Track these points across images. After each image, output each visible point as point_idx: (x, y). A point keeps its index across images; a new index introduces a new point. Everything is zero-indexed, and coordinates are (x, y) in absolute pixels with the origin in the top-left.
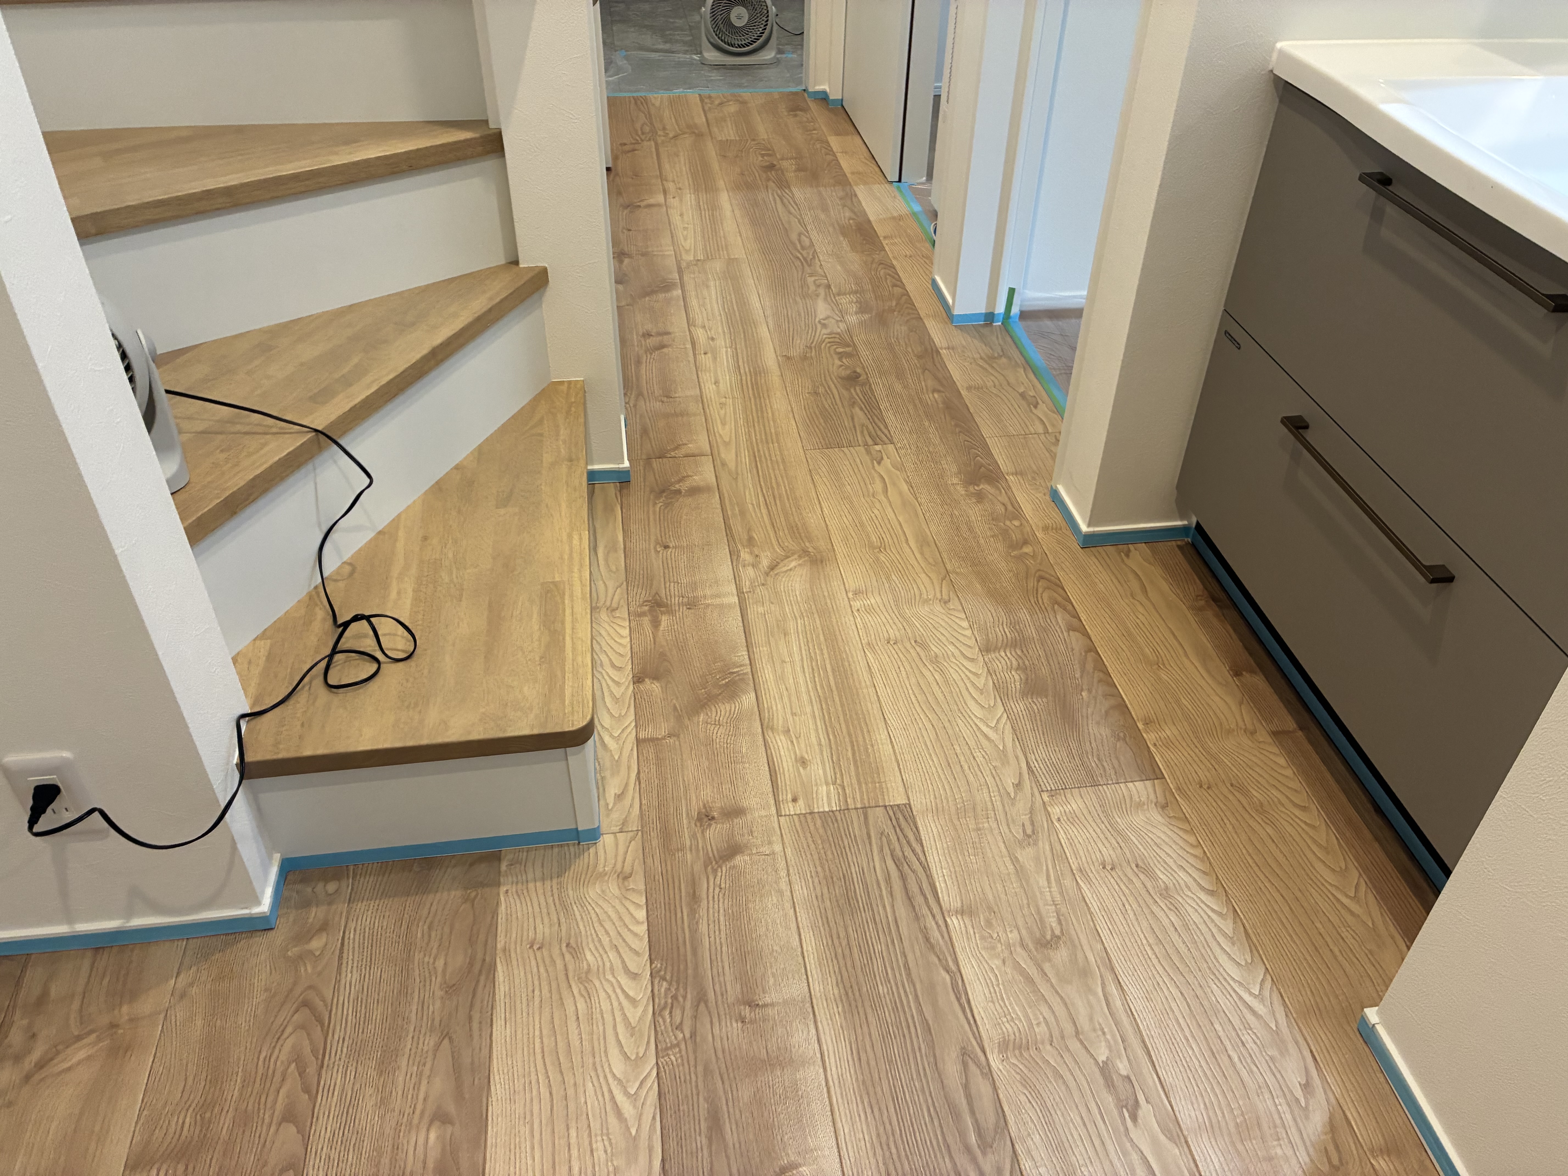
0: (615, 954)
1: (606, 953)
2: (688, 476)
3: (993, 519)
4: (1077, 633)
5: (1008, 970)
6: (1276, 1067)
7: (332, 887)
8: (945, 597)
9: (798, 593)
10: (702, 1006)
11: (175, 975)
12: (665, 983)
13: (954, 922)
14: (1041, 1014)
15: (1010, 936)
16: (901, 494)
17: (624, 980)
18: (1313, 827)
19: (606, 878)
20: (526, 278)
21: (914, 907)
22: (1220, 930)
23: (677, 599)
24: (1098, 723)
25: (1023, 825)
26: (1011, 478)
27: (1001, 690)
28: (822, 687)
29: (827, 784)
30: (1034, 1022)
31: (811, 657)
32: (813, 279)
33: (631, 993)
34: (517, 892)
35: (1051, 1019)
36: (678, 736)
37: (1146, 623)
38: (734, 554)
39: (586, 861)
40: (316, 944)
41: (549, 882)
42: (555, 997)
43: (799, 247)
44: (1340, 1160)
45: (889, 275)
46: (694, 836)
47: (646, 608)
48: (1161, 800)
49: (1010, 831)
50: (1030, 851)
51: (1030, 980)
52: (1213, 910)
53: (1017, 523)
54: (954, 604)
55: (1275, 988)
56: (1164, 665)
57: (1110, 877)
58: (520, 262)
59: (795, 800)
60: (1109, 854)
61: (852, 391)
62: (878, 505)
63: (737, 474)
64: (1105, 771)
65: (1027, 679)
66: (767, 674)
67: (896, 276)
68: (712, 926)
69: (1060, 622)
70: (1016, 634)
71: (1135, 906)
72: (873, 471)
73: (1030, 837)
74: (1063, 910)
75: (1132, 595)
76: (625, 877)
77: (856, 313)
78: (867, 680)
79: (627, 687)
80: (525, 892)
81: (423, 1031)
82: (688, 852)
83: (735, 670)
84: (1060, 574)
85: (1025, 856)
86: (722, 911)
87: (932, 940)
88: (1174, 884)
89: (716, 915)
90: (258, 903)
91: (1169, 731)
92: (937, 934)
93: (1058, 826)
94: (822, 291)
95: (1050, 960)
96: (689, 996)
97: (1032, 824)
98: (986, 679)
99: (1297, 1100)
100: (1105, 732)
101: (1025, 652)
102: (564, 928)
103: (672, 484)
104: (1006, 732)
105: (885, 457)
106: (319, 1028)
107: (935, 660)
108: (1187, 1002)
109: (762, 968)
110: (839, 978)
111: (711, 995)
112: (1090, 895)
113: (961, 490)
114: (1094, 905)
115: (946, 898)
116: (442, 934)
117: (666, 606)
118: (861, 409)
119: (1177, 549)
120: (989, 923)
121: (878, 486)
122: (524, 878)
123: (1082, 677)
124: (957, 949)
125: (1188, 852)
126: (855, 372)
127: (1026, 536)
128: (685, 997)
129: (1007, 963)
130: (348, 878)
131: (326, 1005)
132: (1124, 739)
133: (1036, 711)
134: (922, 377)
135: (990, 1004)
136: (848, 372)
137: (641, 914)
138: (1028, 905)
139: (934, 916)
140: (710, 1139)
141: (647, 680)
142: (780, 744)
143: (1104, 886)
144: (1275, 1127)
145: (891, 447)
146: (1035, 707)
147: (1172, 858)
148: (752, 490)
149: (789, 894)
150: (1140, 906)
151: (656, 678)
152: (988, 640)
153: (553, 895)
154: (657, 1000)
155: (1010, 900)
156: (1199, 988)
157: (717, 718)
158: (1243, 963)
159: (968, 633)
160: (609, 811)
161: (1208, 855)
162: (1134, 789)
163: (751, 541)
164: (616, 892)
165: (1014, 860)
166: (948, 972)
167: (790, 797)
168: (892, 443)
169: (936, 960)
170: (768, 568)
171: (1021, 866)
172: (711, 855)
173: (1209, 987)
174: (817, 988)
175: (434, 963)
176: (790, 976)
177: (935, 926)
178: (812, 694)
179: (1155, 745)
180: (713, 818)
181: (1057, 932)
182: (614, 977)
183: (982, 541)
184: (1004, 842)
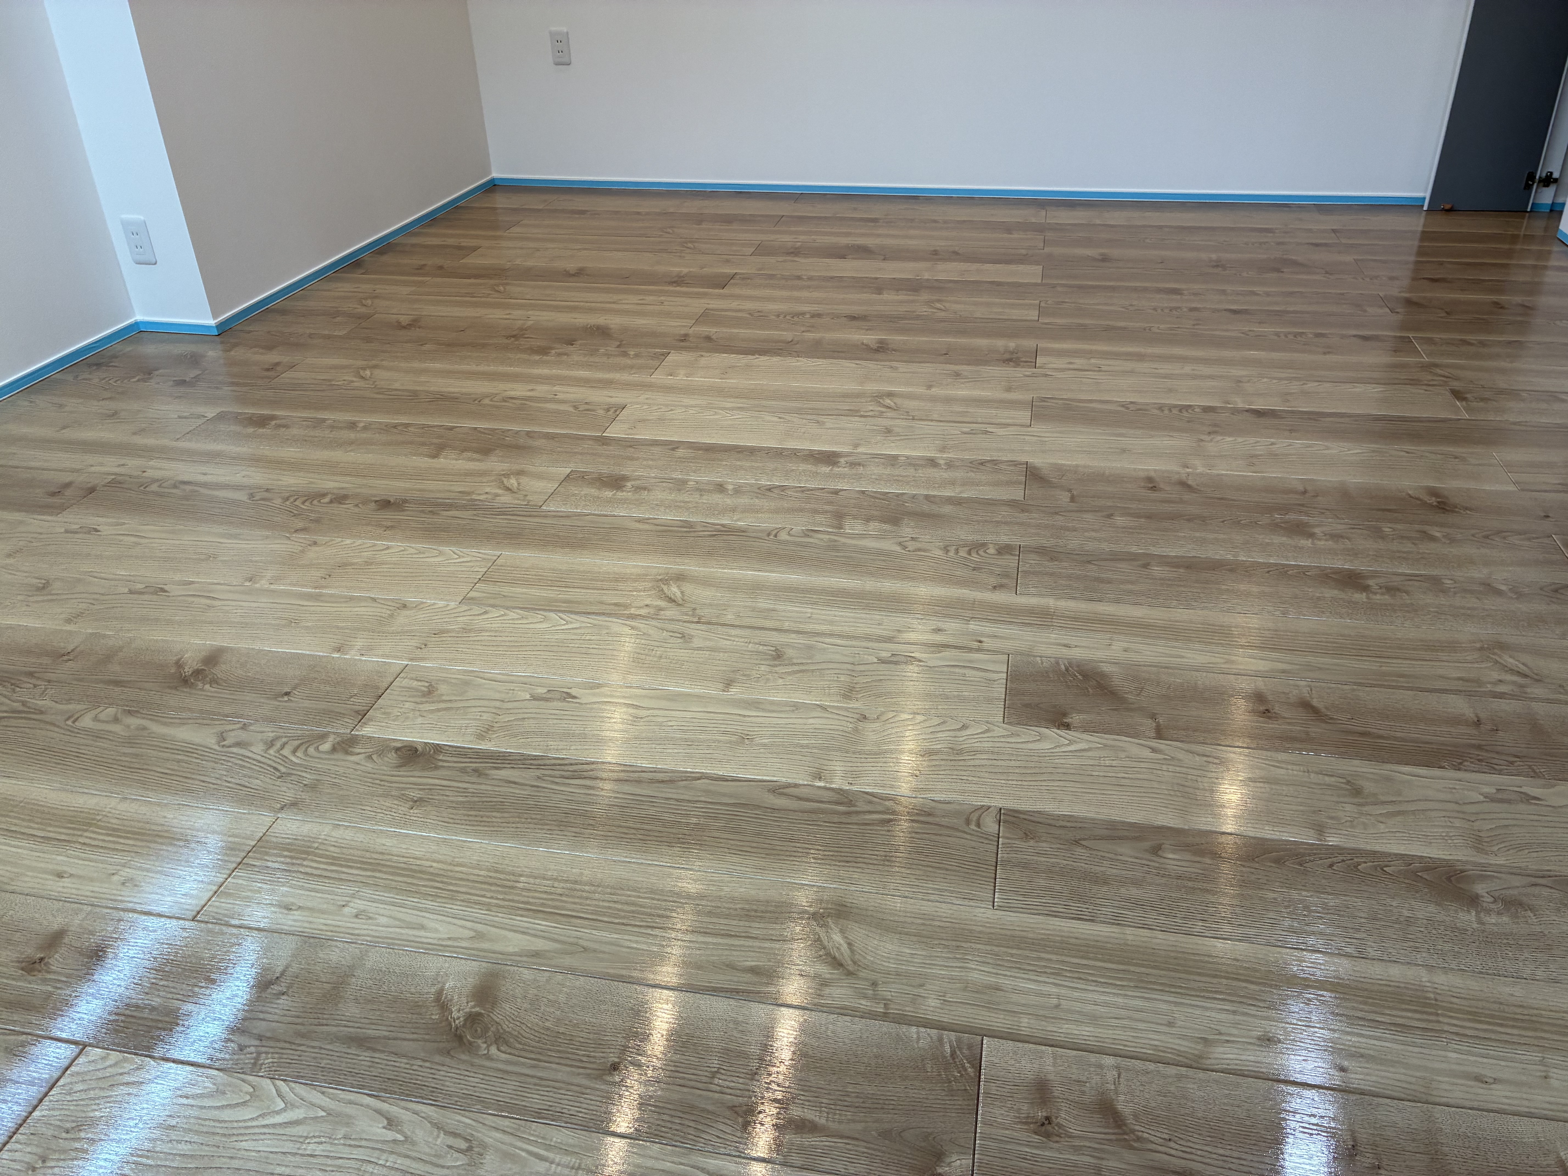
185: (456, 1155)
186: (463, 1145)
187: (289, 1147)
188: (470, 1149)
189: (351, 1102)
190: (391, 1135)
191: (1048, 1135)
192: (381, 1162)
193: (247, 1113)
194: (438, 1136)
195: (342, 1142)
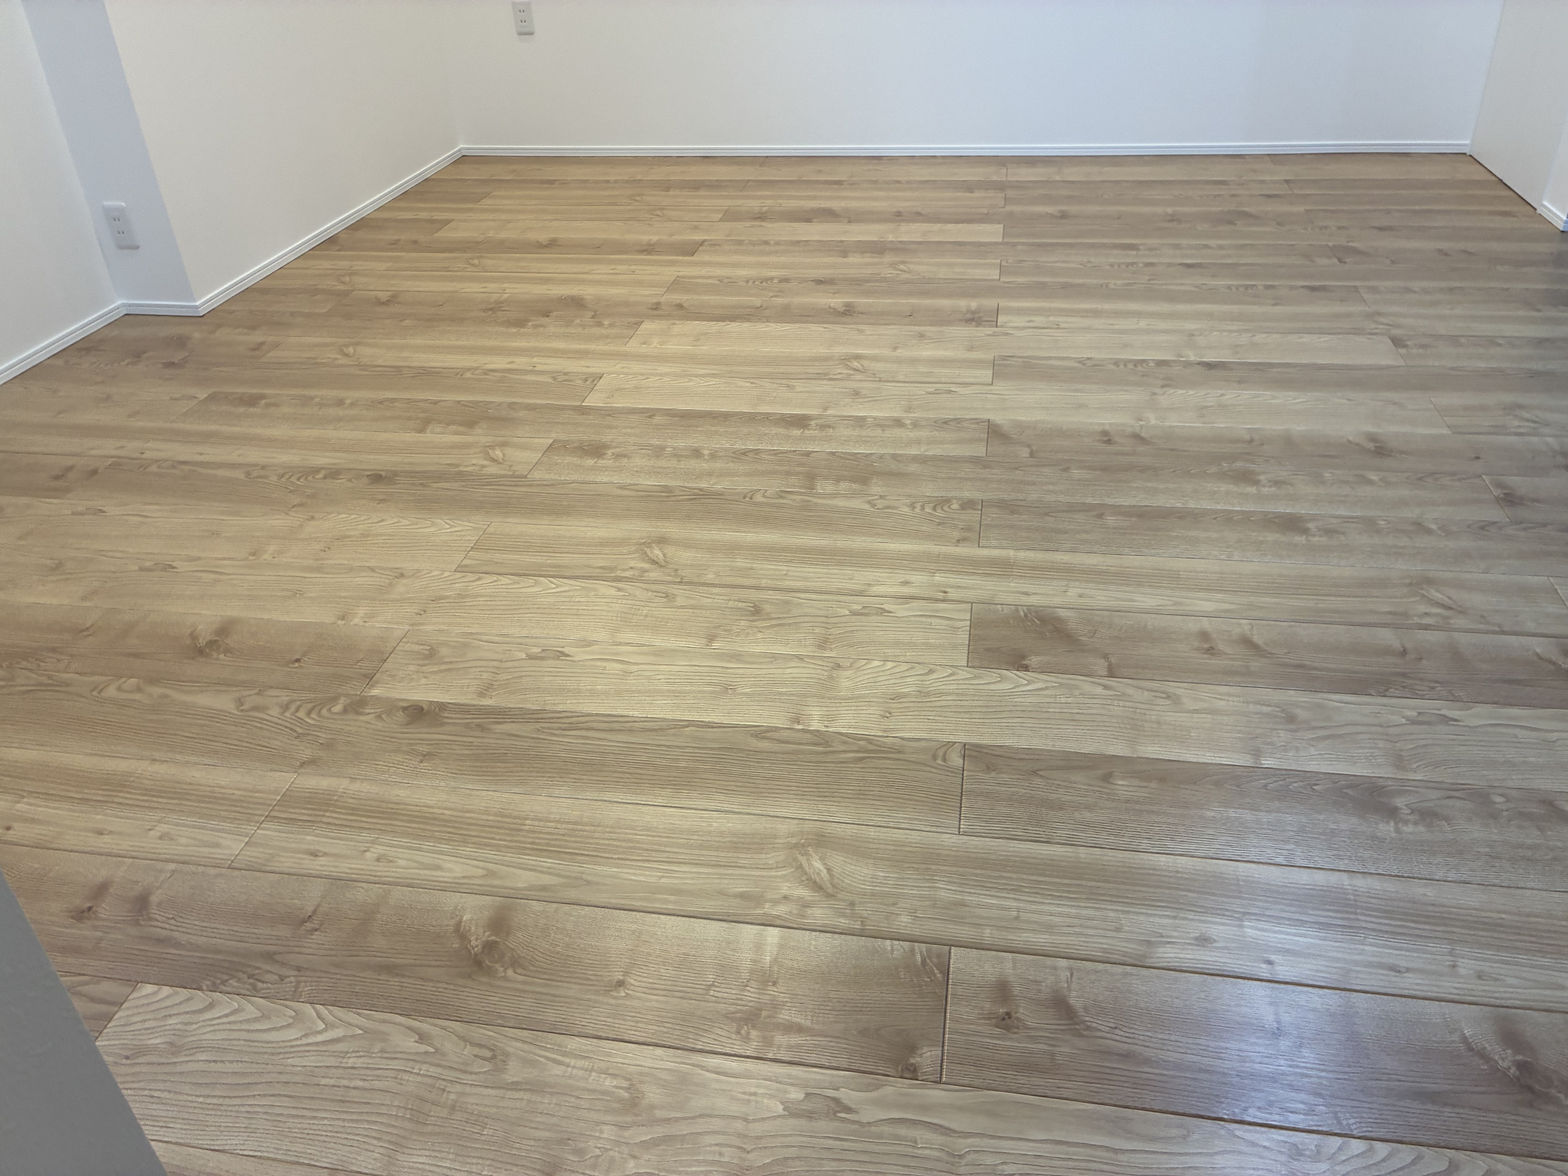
185: (481, 1062)
186: (488, 1054)
187: (332, 1061)
188: (494, 1057)
189: (384, 1021)
190: (423, 1048)
191: (1008, 1028)
192: (415, 1071)
193: (292, 1034)
194: (465, 1047)
195: (379, 1055)
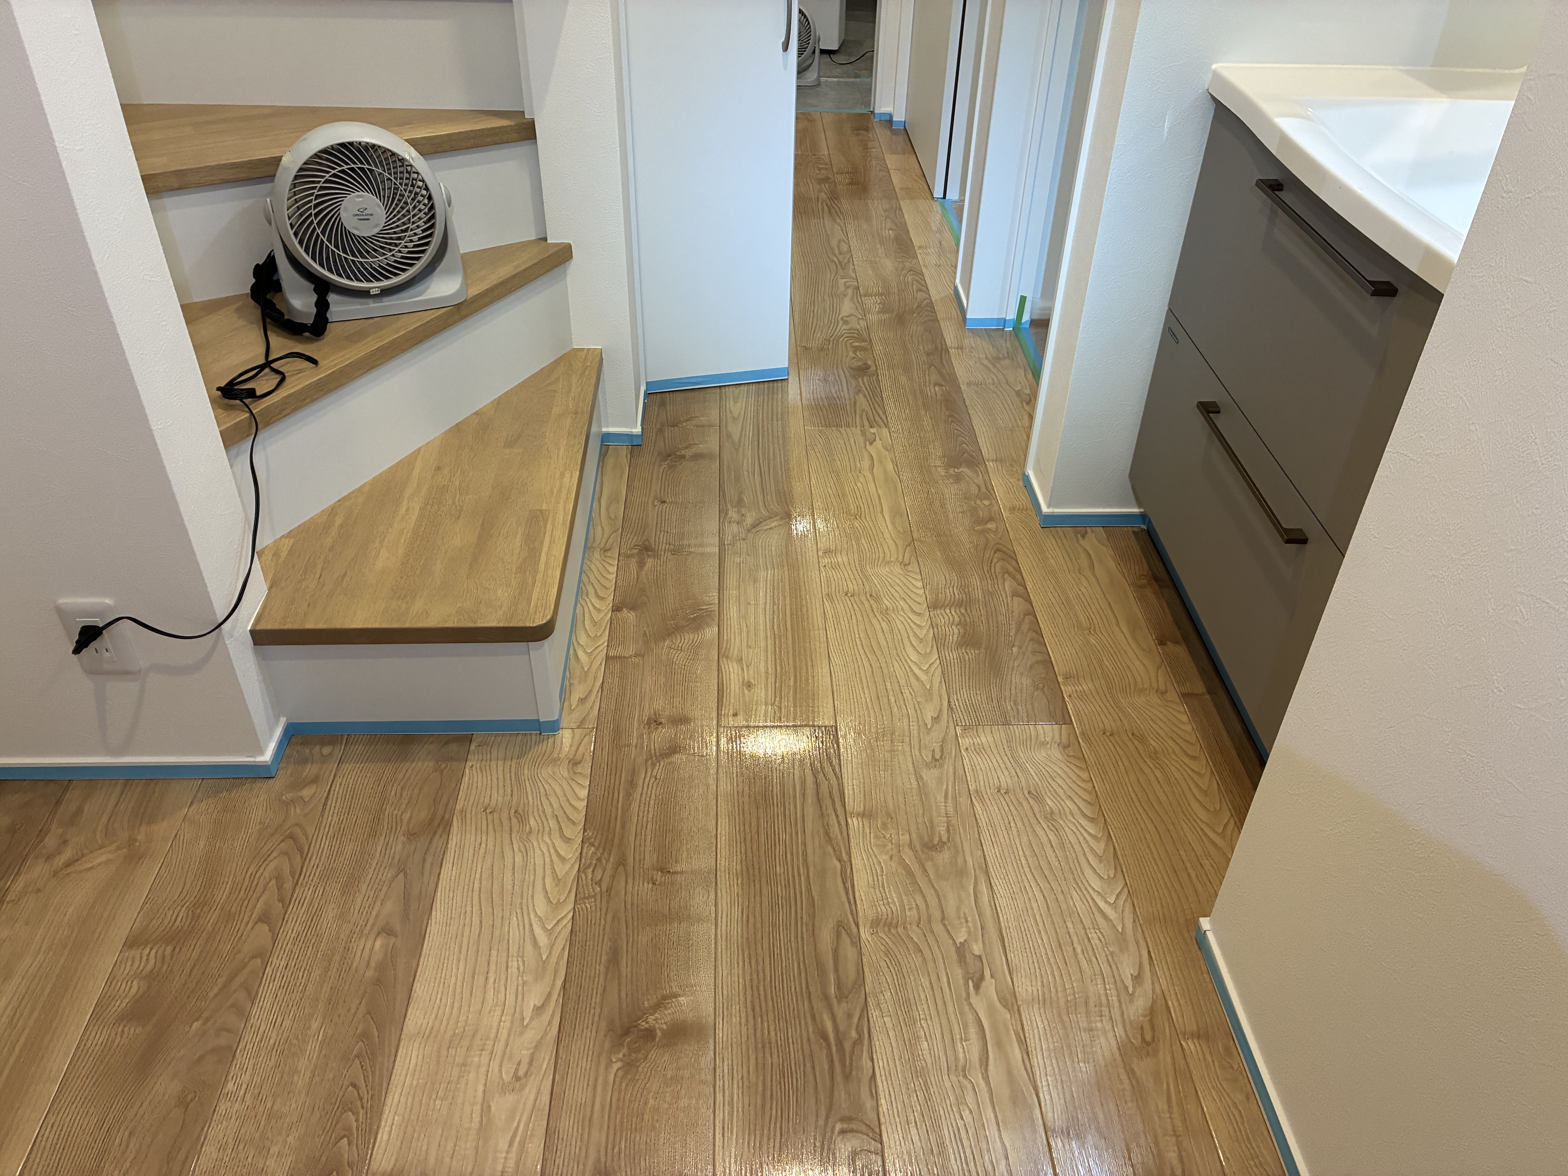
0: (555, 822)
1: (547, 820)
2: (694, 444)
3: (965, 498)
4: (1020, 598)
5: (893, 865)
6: (1113, 960)
7: (326, 750)
8: (906, 560)
9: (773, 549)
10: (621, 868)
11: (188, 806)
12: (593, 848)
13: (854, 822)
14: (915, 901)
15: (901, 837)
16: (885, 471)
17: (558, 843)
18: (1199, 774)
19: (559, 762)
20: (551, 252)
21: (821, 807)
22: (1092, 849)
23: (664, 545)
24: (1022, 674)
25: (934, 750)
26: (990, 465)
27: (939, 641)
28: (779, 626)
29: (766, 704)
30: (907, 907)
31: (774, 602)
32: (844, 280)
33: (562, 853)
34: (480, 767)
35: (922, 906)
36: (643, 656)
37: (1087, 595)
38: (723, 513)
39: (544, 747)
40: (306, 793)
41: (509, 762)
42: (498, 850)
43: (837, 252)
44: (1153, 1038)
45: (917, 281)
46: (641, 736)
47: (636, 551)
48: (1065, 741)
49: (921, 755)
50: (935, 772)
51: (910, 874)
52: (1089, 833)
53: (986, 502)
54: (914, 567)
55: (1129, 899)
56: (1095, 631)
57: (1002, 799)
58: (548, 238)
59: (735, 715)
60: (1005, 780)
61: (860, 380)
62: (862, 479)
63: (739, 445)
64: (1018, 714)
65: (965, 633)
66: (732, 611)
67: (923, 283)
68: (642, 808)
69: (1007, 588)
70: (964, 596)
71: (1019, 824)
72: (864, 450)
73: (937, 761)
74: (954, 821)
75: (1079, 570)
76: (575, 763)
77: (879, 312)
78: (820, 624)
79: (606, 614)
80: (487, 768)
81: (383, 866)
82: (634, 749)
83: (704, 607)
84: (1017, 549)
85: (930, 776)
86: (653, 796)
87: (831, 835)
88: (1059, 810)
89: (648, 799)
90: (262, 752)
91: (1086, 686)
92: (837, 830)
93: (965, 754)
94: (850, 291)
95: (932, 860)
96: (612, 860)
97: (942, 751)
98: (928, 631)
99: (1126, 988)
100: (1026, 681)
101: (969, 611)
102: (515, 798)
103: (679, 449)
104: (936, 674)
105: (878, 439)
106: (299, 856)
107: (885, 612)
108: (1047, 904)
109: (679, 844)
110: (744, 857)
111: (630, 860)
112: (980, 812)
113: (941, 471)
114: (983, 820)
115: (851, 803)
116: (411, 795)
117: (653, 550)
118: (865, 396)
119: (1132, 534)
120: (884, 825)
121: (866, 463)
122: (489, 756)
123: (1016, 635)
124: (852, 844)
125: (1078, 785)
126: (866, 364)
127: (993, 515)
128: (608, 861)
129: (893, 860)
130: (341, 744)
131: (307, 839)
132: (1043, 689)
133: (967, 659)
134: (927, 372)
135: (872, 890)
136: (860, 364)
137: (584, 793)
138: (923, 815)
139: (837, 816)
140: (607, 968)
141: (624, 609)
142: (732, 671)
143: (995, 806)
144: (1101, 1005)
145: (885, 431)
146: (967, 657)
147: (1063, 789)
148: (750, 460)
149: (715, 788)
150: (1024, 825)
151: (633, 608)
152: (937, 600)
153: (510, 772)
154: (583, 860)
155: (908, 809)
156: (1060, 894)
157: (680, 645)
158: (1106, 877)
159: (921, 592)
160: (571, 711)
161: (1097, 789)
162: (1042, 731)
163: (740, 502)
164: (566, 774)
165: (919, 778)
166: (840, 861)
167: (731, 712)
168: (886, 426)
169: (831, 851)
170: (751, 526)
171: (924, 783)
172: (653, 751)
173: (1070, 893)
174: (723, 863)
175: (401, 816)
176: (702, 852)
177: (836, 825)
178: (768, 632)
179: (1070, 696)
180: (661, 723)
181: (945, 839)
182: (551, 839)
183: (951, 516)
184: (913, 763)
